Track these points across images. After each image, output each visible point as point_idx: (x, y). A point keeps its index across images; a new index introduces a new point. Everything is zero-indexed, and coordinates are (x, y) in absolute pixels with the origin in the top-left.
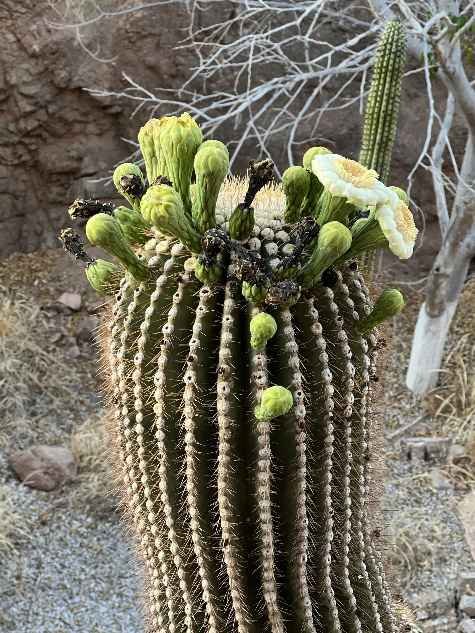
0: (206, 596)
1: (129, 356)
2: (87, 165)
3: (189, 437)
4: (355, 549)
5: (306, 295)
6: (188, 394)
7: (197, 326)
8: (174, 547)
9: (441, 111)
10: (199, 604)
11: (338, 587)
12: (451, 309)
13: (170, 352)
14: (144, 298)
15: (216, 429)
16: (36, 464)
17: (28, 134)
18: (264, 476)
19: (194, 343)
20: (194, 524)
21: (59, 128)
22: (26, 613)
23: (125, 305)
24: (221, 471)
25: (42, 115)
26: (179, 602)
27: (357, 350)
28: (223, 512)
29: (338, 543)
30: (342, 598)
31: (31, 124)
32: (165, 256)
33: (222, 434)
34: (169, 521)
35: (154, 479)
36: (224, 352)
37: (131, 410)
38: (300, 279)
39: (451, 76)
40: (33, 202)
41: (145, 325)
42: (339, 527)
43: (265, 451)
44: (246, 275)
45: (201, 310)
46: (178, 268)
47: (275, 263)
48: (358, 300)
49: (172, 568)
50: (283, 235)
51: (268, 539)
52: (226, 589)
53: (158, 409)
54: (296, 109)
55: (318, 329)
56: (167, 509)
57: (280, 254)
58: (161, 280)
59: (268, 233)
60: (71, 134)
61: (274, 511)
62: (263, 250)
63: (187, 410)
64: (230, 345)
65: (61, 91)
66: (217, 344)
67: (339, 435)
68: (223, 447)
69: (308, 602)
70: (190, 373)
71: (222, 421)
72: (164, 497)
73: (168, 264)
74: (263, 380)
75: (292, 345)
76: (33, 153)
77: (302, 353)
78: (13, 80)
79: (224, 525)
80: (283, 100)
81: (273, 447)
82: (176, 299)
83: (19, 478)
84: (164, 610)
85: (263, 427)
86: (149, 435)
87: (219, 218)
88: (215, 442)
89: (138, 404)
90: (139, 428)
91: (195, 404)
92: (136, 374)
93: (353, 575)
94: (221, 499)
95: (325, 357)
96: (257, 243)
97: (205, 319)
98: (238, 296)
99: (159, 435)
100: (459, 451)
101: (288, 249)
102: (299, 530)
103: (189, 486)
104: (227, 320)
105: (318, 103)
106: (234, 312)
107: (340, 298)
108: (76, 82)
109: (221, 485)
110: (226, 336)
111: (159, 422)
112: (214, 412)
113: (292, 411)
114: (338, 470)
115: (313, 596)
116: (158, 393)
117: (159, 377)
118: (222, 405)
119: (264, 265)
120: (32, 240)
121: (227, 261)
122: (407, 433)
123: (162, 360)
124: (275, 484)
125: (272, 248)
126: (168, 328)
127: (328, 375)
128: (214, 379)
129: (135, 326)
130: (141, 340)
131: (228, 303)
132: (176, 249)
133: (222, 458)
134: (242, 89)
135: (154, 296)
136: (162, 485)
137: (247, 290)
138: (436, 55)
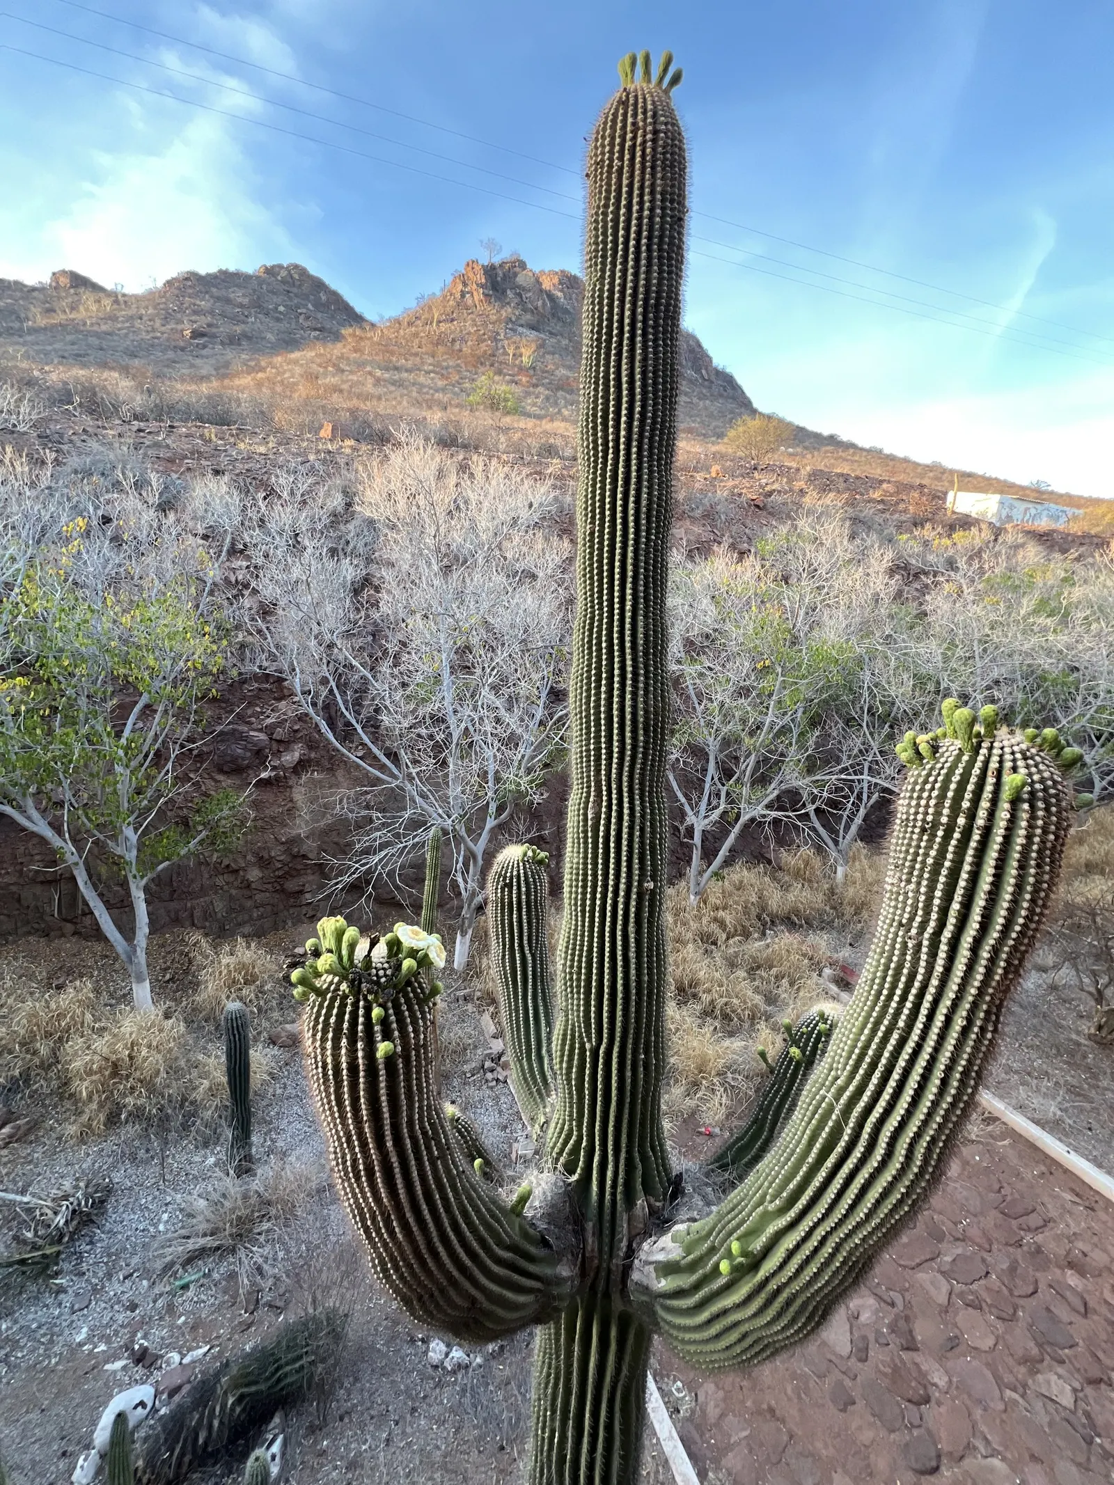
0: (357, 1150)
1: (314, 1035)
2: (307, 888)
3: (345, 1072)
4: (429, 1106)
5: (398, 993)
6: (343, 1051)
7: (347, 1017)
8: (340, 1127)
9: (458, 854)
10: (354, 1154)
11: (422, 1128)
12: (470, 932)
13: (334, 1031)
14: (321, 1006)
15: (358, 1066)
16: (283, 1034)
17: (279, 877)
18: (383, 1085)
19: (346, 1025)
20: (349, 1115)
21: (294, 873)
22: (278, 1114)
23: (312, 1008)
24: (362, 1086)
25: (286, 868)
26: (344, 1156)
27: (423, 1013)
28: (363, 1107)
29: (421, 1108)
30: (424, 1133)
31: (280, 873)
32: (331, 983)
33: (361, 1067)
34: (337, 1115)
35: (328, 1096)
36: (360, 1028)
37: (316, 1062)
38: (395, 987)
39: (462, 837)
40: (281, 907)
41: (322, 1019)
42: (421, 1101)
43: (382, 1072)
44: (369, 992)
45: (349, 1009)
46: (337, 989)
47: (383, 980)
48: (422, 988)
49: (339, 1138)
50: (386, 965)
51: (387, 1115)
52: (367, 1144)
53: (329, 1060)
54: (399, 857)
55: (404, 1008)
56: (336, 1109)
57: (385, 975)
58: (329, 995)
59: (379, 965)
60: (299, 875)
61: (389, 1101)
62: (377, 975)
63: (344, 1059)
64: (363, 1024)
65: (295, 857)
66: (357, 1024)
67: (418, 1056)
68: (362, 1074)
69: (408, 1141)
70: (344, 1040)
71: (360, 1061)
72: (334, 1103)
73: (332, 988)
74: (379, 1039)
75: (393, 1018)
76: (282, 885)
77: (397, 1021)
78: (273, 854)
79: (364, 1112)
80: (393, 855)
81: (386, 1068)
82: (336, 1005)
83: (274, 1043)
84: (336, 1159)
85: (381, 1061)
86: (325, 1074)
87: (356, 962)
88: (358, 1073)
89: (319, 1058)
90: (320, 1070)
91: (348, 1055)
92: (318, 1044)
93: (429, 1120)
94: (362, 1100)
95: (409, 1020)
96: (374, 971)
97: (351, 1013)
98: (365, 999)
99: (330, 1072)
100: (479, 994)
101: (389, 972)
102: (401, 1106)
103: (346, 1096)
104: (361, 1012)
105: (409, 853)
106: (364, 1008)
107: (414, 991)
108: (302, 852)
109: (362, 1093)
110: (361, 1020)
111: (330, 1067)
112: (357, 1058)
113: (395, 1052)
114: (418, 1072)
115: (411, 1137)
116: (329, 1053)
117: (329, 1044)
118: (360, 1054)
119: (378, 983)
120: (281, 924)
121: (360, 983)
122: (456, 990)
123: (330, 1035)
124: (388, 1087)
125: (381, 973)
126: (333, 1020)
127: (410, 1029)
128: (356, 1042)
129: (317, 1019)
130: (320, 1027)
131: (362, 1003)
132: (336, 979)
133: (361, 1080)
134: (375, 853)
135: (326, 1004)
136: (333, 1097)
137: (370, 997)
138: (454, 830)
